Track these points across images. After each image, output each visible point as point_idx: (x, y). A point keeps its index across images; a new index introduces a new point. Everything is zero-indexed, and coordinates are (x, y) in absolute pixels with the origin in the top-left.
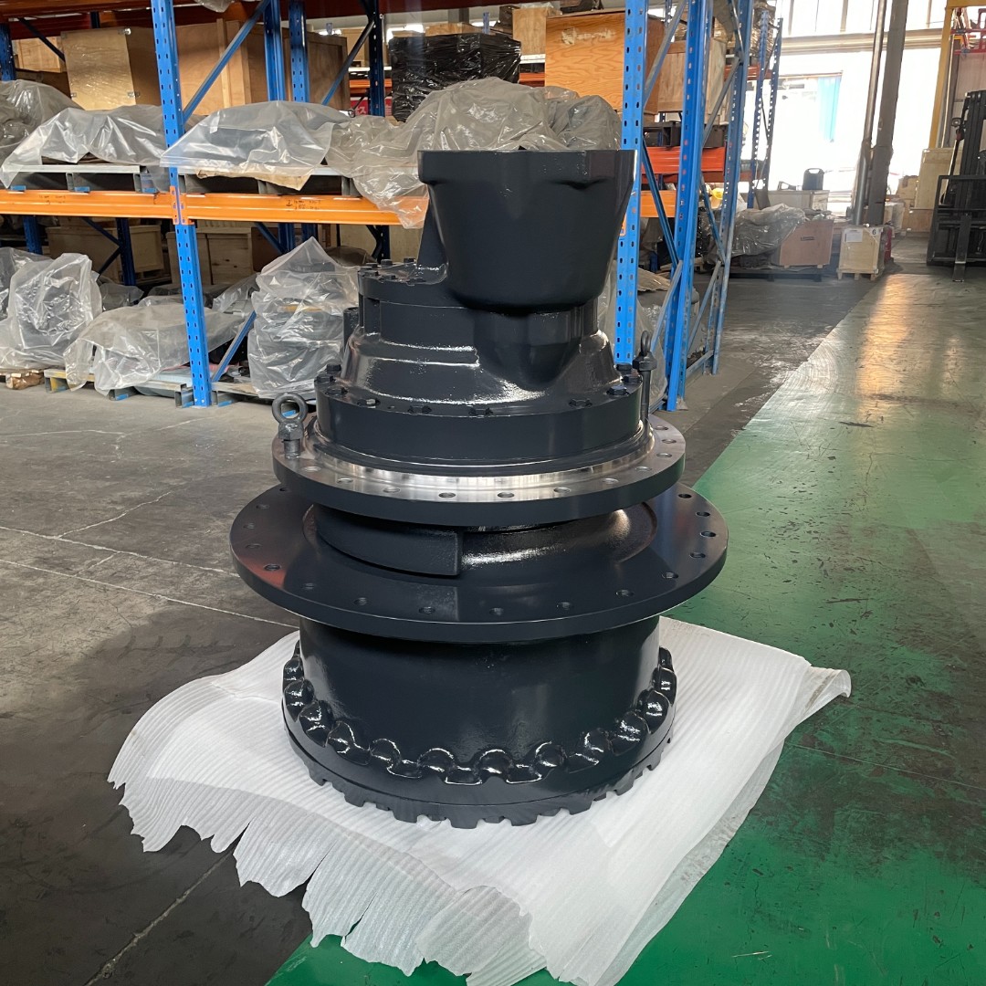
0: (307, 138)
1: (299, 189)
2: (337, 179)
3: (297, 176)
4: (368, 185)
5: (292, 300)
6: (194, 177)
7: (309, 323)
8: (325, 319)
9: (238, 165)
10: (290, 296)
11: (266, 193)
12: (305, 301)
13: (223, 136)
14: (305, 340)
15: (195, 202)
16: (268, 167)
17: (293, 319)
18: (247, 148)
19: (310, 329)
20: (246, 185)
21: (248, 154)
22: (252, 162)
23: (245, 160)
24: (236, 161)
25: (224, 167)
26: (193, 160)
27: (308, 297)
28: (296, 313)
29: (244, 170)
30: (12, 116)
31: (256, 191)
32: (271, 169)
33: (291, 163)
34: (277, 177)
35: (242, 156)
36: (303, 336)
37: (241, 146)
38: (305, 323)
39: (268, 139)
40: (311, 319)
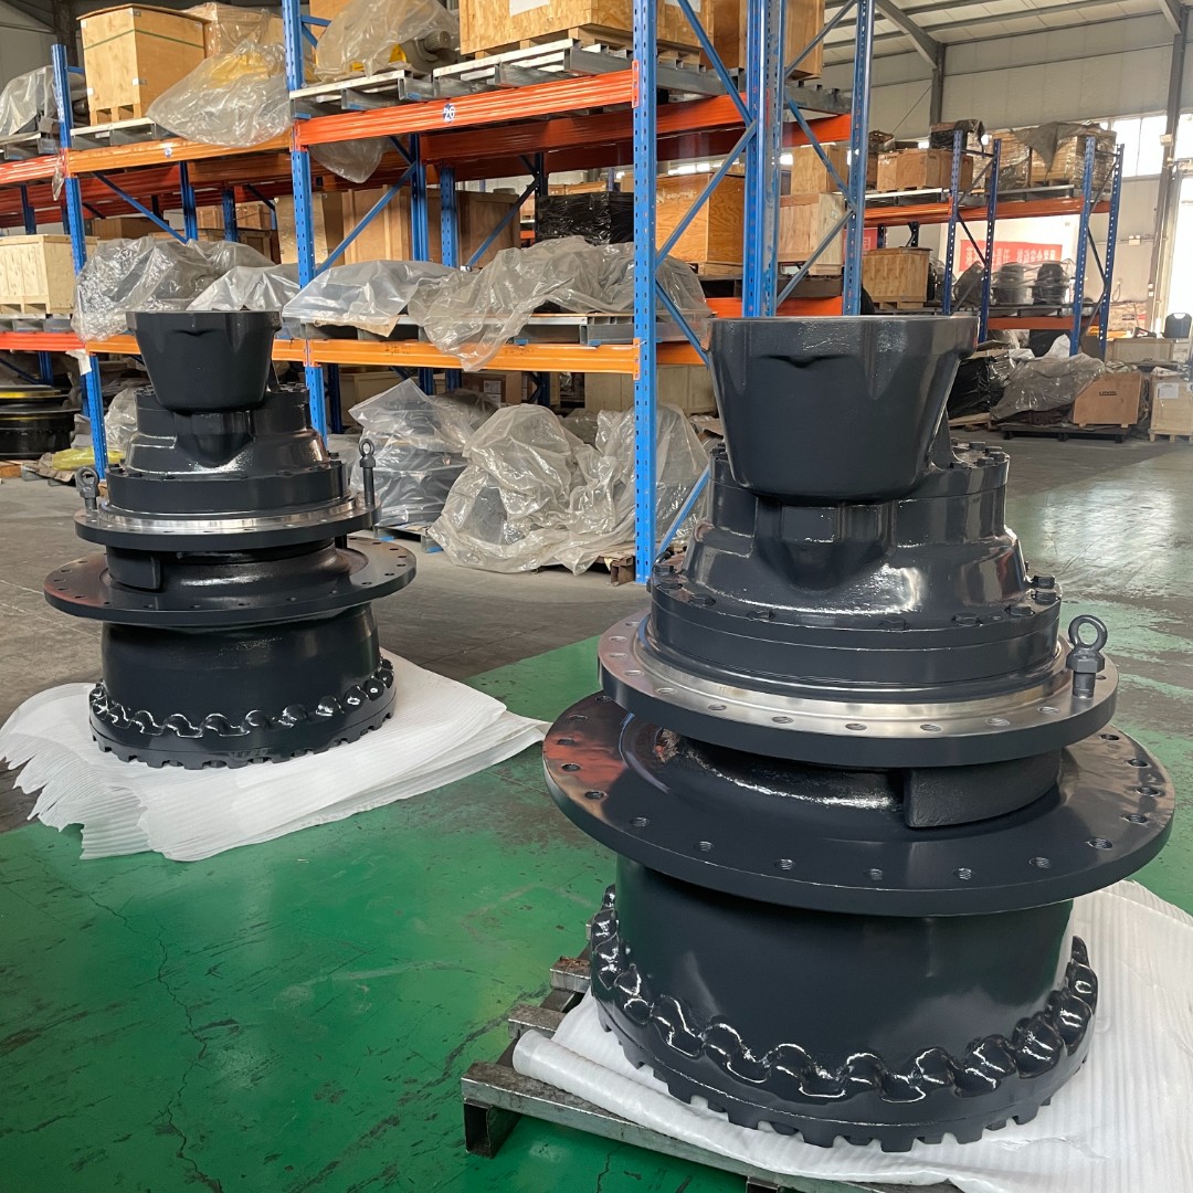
0: (394, 292)
1: (387, 336)
2: (415, 328)
3: (386, 323)
4: (434, 332)
5: (383, 434)
6: (311, 325)
7: (395, 455)
8: (413, 452)
9: (341, 315)
10: (382, 431)
11: (364, 340)
12: (395, 436)
13: (332, 290)
14: (389, 470)
15: (318, 347)
16: (361, 317)
17: (384, 451)
18: (349, 300)
19: (396, 460)
20: (349, 332)
21: (349, 306)
22: (352, 312)
23: (346, 311)
24: (340, 311)
25: (331, 317)
26: (308, 311)
27: (396, 431)
28: (387, 444)
29: (346, 320)
30: (204, 272)
31: (355, 337)
32: (363, 318)
33: (377, 314)
34: (372, 326)
35: (345, 308)
36: (388, 466)
37: (344, 300)
38: (392, 455)
39: (363, 293)
40: (398, 451)
